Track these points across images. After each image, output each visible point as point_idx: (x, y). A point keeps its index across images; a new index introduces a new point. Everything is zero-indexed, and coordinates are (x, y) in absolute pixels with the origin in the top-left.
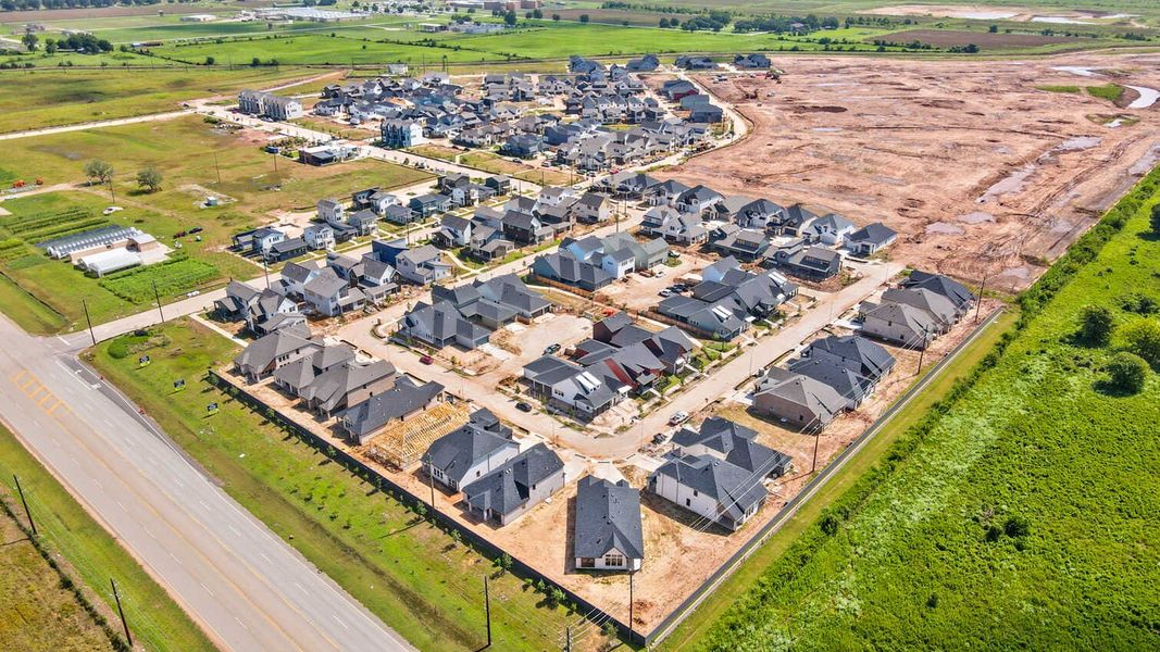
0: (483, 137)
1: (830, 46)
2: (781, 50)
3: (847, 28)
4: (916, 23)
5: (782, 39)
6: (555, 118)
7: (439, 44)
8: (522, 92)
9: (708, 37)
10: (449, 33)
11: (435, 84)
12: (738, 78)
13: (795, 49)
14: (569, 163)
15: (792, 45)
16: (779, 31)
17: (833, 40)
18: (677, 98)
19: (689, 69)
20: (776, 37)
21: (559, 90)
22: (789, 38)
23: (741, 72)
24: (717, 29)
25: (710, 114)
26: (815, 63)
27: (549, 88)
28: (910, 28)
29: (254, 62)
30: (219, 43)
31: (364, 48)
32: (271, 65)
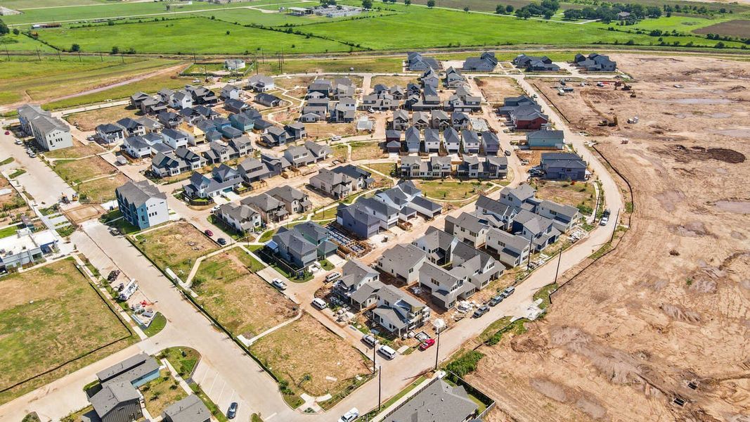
0: (249, 219)
1: (665, 40)
2: (616, 43)
3: (668, 16)
4: (731, 12)
5: (612, 29)
6: (362, 175)
7: (295, 30)
8: (340, 112)
9: (541, 26)
10: (313, 17)
11: (259, 89)
12: (585, 88)
13: (630, 43)
14: (354, 307)
15: (627, 38)
16: (607, 20)
17: (664, 32)
18: (521, 126)
19: (528, 70)
20: (606, 26)
21: (385, 106)
22: (618, 28)
23: (584, 76)
24: (548, 16)
25: (569, 170)
26: (660, 64)
27: (374, 102)
28: (728, 18)
29: (113, 50)
30: (110, 25)
31: (228, 33)
32: (129, 53)
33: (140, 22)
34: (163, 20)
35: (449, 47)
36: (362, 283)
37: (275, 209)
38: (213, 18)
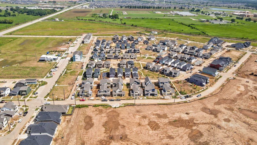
10: (207, 23)
29: (132, 25)
30: (142, 19)
31: (169, 24)
32: (135, 26)
33: (151, 19)
34: (158, 19)
35: (242, 38)
36: (86, 83)
37: (99, 65)
38: (173, 20)
